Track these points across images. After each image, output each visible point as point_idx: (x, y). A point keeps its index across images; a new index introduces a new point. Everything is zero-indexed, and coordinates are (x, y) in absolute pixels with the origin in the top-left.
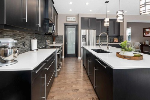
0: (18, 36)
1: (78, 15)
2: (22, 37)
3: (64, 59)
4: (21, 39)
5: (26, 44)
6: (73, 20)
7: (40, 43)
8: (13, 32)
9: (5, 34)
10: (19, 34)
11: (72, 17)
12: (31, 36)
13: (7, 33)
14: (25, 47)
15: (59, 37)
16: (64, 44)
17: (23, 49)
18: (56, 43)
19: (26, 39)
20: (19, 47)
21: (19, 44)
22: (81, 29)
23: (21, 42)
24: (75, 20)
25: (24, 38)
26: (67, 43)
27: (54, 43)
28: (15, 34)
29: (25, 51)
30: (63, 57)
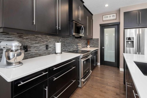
0: (39, 39)
1: (120, 10)
2: (44, 40)
3: (99, 66)
4: (43, 42)
5: (50, 47)
6: (112, 18)
7: (69, 46)
8: (34, 35)
9: (24, 38)
10: (42, 37)
11: (110, 15)
12: (56, 39)
13: (26, 37)
14: (49, 49)
15: (94, 40)
16: (99, 48)
17: (46, 52)
18: (90, 47)
19: (50, 42)
20: (41, 49)
21: (41, 47)
22: (124, 29)
23: (44, 45)
24: (115, 17)
25: (47, 41)
26: (103, 48)
27: (89, 46)
28: (36, 38)
29: (49, 54)
30: (99, 64)
